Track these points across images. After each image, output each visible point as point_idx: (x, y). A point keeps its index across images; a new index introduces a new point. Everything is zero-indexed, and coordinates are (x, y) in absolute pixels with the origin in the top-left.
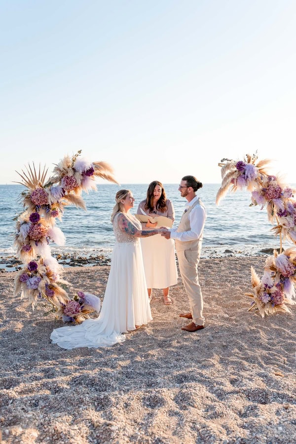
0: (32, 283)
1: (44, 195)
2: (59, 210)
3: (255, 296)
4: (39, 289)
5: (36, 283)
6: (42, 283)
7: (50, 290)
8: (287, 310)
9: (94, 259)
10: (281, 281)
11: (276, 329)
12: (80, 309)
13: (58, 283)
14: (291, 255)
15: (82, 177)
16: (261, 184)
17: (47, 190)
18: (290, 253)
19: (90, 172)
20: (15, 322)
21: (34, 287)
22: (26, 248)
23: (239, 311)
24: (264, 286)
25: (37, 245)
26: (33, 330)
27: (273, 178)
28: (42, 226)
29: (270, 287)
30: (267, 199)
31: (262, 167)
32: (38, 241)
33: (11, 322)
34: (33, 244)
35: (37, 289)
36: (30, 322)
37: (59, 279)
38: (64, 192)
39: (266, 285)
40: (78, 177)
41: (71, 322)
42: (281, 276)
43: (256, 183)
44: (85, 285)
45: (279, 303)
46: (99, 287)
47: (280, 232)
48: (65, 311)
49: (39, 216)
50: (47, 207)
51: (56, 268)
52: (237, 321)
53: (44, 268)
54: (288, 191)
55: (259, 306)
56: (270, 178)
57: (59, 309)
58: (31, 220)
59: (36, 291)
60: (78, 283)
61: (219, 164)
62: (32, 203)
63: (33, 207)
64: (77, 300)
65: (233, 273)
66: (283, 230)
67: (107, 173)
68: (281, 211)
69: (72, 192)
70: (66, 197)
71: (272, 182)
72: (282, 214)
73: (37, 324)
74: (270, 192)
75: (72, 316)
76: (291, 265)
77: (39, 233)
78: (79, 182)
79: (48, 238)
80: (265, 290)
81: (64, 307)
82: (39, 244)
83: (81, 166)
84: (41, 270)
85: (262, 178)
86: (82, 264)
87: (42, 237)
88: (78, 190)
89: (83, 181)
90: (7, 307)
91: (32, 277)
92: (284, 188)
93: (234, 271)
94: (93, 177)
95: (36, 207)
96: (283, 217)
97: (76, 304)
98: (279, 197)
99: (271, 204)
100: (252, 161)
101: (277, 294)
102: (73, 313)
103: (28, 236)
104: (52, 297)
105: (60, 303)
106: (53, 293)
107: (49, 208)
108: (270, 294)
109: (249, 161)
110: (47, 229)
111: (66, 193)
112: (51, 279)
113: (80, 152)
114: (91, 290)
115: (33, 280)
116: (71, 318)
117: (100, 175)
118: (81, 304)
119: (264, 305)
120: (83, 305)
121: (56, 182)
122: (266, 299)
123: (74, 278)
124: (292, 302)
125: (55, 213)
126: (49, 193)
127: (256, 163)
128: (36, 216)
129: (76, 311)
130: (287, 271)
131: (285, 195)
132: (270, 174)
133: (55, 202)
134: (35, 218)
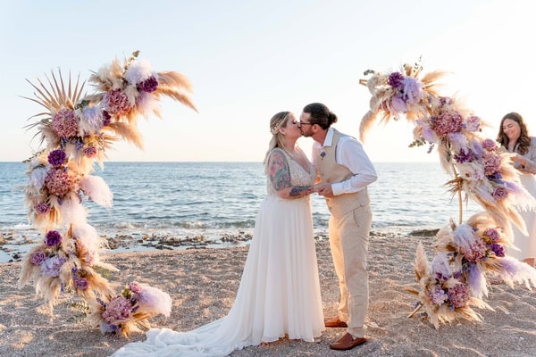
0: (50, 267)
1: (72, 121)
2: (98, 146)
3: (422, 293)
4: (61, 277)
5: (57, 267)
6: (67, 267)
7: (82, 279)
8: (474, 316)
9: (191, 240)
10: (464, 268)
11: (461, 351)
12: (130, 311)
13: (97, 268)
14: (478, 226)
15: (137, 94)
16: (429, 109)
17: (77, 112)
18: (479, 223)
19: (150, 85)
20: (23, 332)
21: (54, 274)
22: (43, 208)
23: (394, 317)
24: (436, 276)
25: (60, 203)
26: (47, 346)
27: (447, 101)
28: (70, 173)
29: (445, 278)
30: (439, 133)
31: (430, 84)
32: (63, 197)
33: (16, 332)
34: (54, 202)
35: (57, 277)
36: (50, 331)
37: (97, 261)
38: (109, 117)
39: (440, 275)
40: (131, 93)
41: (114, 333)
42: (464, 261)
43: (421, 108)
44: (160, 274)
45: (460, 305)
46: (179, 277)
47: (459, 188)
48: (104, 315)
49: (64, 154)
50: (78, 140)
51: (93, 242)
52: (392, 334)
53: (72, 242)
54: (474, 119)
55: (428, 309)
56: (443, 101)
57: (95, 310)
58: (50, 161)
59: (55, 280)
60: (150, 270)
61: (360, 81)
62: (55, 133)
63: (56, 140)
64: (128, 297)
65: (379, 259)
66: (465, 185)
67: (181, 90)
68: (462, 153)
69: (124, 120)
70: (112, 126)
71: (447, 107)
72: (463, 157)
73: (57, 336)
74: (444, 122)
75: (116, 323)
76: (481, 242)
77: (64, 183)
78: (132, 101)
79: (81, 193)
80: (438, 283)
81: (103, 307)
82: (65, 202)
83: (136, 75)
84: (67, 244)
85: (430, 101)
86: (172, 247)
87: (69, 190)
88: (133, 115)
89: (138, 100)
90: (27, 305)
91: (51, 257)
92: (466, 117)
93: (382, 257)
94: (157, 95)
95: (61, 141)
96: (466, 163)
97: (124, 302)
98: (459, 131)
99: (445, 141)
100: (413, 74)
101: (457, 290)
102: (118, 318)
103: (45, 188)
104: (85, 290)
105: (98, 300)
106: (85, 284)
107: (81, 141)
108: (446, 290)
109: (409, 74)
110: (79, 177)
111: (113, 120)
112: (83, 261)
113: (136, 54)
114: (166, 281)
115: (51, 262)
116: (114, 327)
117: (170, 93)
118: (133, 303)
119: (437, 308)
120: (136, 305)
121: (94, 101)
122: (440, 298)
123: (147, 264)
124: (482, 304)
125: (91, 152)
126: (81, 116)
127: (421, 76)
128: (59, 155)
129: (122, 314)
130: (473, 251)
131: (469, 127)
132: (443, 95)
133: (92, 133)
134: (57, 158)
